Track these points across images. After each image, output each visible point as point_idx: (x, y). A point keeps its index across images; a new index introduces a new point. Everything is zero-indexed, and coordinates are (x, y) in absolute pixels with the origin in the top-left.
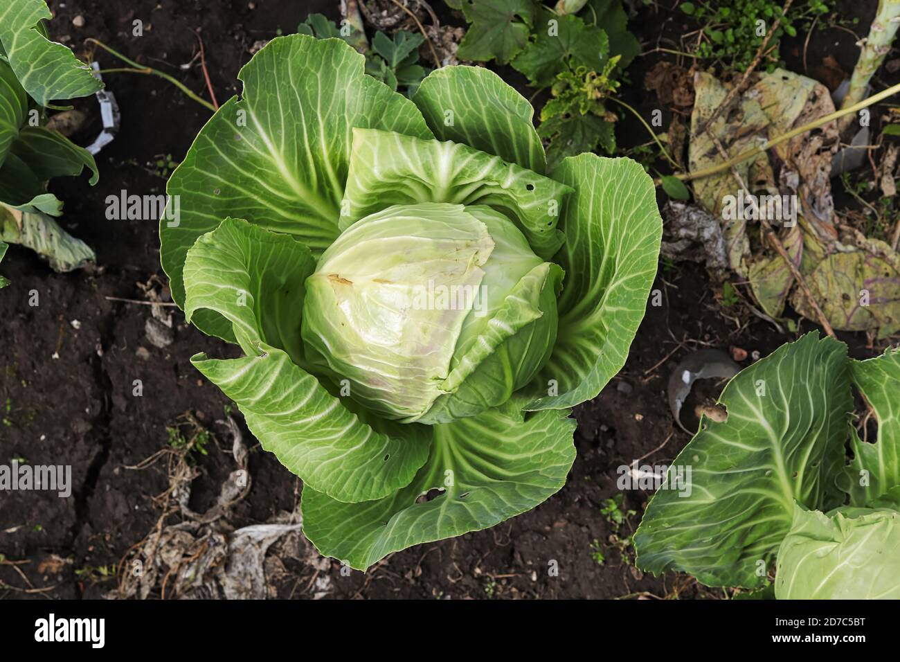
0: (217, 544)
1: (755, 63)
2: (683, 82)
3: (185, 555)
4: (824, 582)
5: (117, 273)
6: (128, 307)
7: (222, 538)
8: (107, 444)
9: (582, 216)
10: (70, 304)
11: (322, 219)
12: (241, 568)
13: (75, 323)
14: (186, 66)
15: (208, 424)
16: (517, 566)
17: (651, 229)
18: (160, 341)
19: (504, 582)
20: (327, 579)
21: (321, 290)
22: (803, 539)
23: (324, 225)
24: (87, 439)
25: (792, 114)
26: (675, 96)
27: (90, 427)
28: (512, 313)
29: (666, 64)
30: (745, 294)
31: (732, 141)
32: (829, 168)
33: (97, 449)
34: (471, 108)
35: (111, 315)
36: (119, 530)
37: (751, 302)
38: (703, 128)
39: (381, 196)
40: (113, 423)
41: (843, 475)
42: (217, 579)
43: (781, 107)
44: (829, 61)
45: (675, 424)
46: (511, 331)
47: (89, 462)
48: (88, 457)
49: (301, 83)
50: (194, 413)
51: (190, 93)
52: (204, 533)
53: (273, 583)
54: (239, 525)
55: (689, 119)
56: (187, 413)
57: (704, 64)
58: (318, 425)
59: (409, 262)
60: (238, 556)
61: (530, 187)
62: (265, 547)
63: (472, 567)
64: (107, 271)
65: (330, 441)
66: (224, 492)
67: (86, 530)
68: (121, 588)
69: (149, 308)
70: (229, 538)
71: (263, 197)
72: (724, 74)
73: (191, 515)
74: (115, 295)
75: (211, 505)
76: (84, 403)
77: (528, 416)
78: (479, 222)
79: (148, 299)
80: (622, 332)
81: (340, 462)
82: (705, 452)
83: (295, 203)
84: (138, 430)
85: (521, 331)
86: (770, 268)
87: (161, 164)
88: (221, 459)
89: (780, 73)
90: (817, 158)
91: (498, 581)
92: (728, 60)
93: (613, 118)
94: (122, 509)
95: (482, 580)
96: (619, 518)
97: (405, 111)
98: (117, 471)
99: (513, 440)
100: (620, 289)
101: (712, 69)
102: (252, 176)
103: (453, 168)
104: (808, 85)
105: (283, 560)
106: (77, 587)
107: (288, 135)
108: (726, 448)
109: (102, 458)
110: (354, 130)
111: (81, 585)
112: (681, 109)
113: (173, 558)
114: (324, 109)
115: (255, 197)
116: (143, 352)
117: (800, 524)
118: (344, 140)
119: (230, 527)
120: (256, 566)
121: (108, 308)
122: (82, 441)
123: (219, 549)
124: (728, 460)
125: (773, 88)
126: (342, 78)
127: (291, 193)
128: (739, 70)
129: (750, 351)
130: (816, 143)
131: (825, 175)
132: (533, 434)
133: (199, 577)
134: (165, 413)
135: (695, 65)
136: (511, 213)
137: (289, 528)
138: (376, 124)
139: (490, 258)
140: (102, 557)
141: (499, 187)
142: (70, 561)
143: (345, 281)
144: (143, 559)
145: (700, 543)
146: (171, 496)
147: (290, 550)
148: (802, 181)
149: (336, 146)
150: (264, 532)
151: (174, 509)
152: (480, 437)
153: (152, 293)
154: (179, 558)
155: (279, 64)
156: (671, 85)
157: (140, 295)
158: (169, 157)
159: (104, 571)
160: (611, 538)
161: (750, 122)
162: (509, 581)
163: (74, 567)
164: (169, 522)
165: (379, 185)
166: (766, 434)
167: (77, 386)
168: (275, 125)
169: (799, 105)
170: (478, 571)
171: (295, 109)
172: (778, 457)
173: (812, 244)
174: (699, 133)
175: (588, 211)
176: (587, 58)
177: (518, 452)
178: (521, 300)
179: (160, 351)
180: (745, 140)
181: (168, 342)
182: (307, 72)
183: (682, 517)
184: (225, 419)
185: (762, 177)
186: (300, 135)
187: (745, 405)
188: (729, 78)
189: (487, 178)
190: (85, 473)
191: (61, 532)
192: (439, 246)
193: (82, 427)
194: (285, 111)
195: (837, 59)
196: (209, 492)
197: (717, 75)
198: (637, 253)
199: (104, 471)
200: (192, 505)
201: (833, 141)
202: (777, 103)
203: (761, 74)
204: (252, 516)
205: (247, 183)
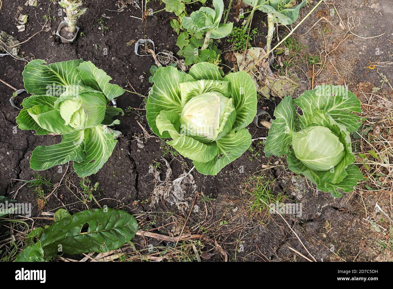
0: (169, 186)
1: (246, 48)
2: (233, 56)
3: (164, 191)
4: (306, 145)
5: (126, 136)
6: (132, 142)
7: (171, 184)
8: (137, 173)
9: (233, 87)
10: (119, 145)
11: (177, 106)
12: (176, 189)
13: (122, 149)
14: (126, 86)
15: (158, 161)
16: (234, 168)
17: (251, 84)
18: (142, 147)
19: (233, 172)
20: (195, 185)
21: (185, 120)
22: (298, 139)
23: (178, 107)
24: (133, 173)
25: (258, 56)
26: (232, 60)
27: (133, 171)
28: (229, 111)
29: (228, 54)
30: (261, 96)
31: (247, 65)
32: (269, 65)
33: (136, 175)
34: (202, 72)
35: (129, 145)
36: (147, 191)
37: (263, 97)
38: (241, 64)
39: (190, 96)
40: (137, 168)
41: (298, 124)
42: (172, 193)
43: (255, 55)
44: (260, 43)
45: (257, 127)
46: (230, 114)
47: (135, 178)
48: (134, 177)
49: (165, 78)
50: (154, 160)
51: (130, 92)
52: (166, 185)
53: (184, 190)
54: (173, 180)
55: (237, 63)
56: (153, 160)
57: (236, 51)
58: (196, 148)
59: (204, 107)
60: (175, 187)
61: (221, 84)
62: (180, 183)
63: (225, 172)
64: (124, 136)
65: (199, 150)
66: (167, 174)
67: (140, 193)
68: (152, 203)
69: (137, 141)
70: (172, 184)
71: (164, 105)
72: (241, 52)
73: (162, 182)
74: (128, 140)
75: (165, 178)
76: (130, 166)
77: (236, 132)
78: (214, 94)
79: (136, 139)
80: (254, 107)
81: (202, 154)
82: (274, 127)
83: (171, 104)
84: (144, 168)
85: (232, 113)
86: (264, 89)
87: (128, 109)
88: (164, 167)
89: (252, 48)
90: (266, 63)
91: (232, 172)
92: (240, 49)
93: (222, 68)
94: (146, 186)
95: (228, 173)
96: (253, 150)
97: (188, 77)
98: (142, 178)
99: (233, 138)
100: (249, 98)
101: (238, 52)
102: (161, 101)
103: (205, 85)
104: (258, 49)
105: (185, 184)
106: (142, 206)
107: (166, 90)
108: (278, 125)
109: (137, 176)
110: (180, 84)
111: (143, 205)
112: (234, 62)
113: (161, 192)
114: (171, 82)
115: (162, 105)
116: (138, 151)
117: (295, 137)
118: (177, 87)
119: (171, 181)
120: (179, 188)
121: (128, 144)
122: (132, 174)
123: (171, 187)
124: (278, 127)
125: (252, 52)
126: (173, 74)
127: (170, 102)
128: (243, 50)
129: (266, 107)
130: (264, 60)
131: (269, 66)
132: (238, 136)
133: (168, 194)
134: (148, 162)
135: (234, 52)
136: (217, 91)
137: (184, 177)
138: (183, 82)
139: (220, 101)
140: (145, 198)
141: (215, 86)
142: (139, 201)
143: (191, 116)
144: (154, 195)
145: (277, 147)
146: (156, 179)
147: (185, 182)
148: (264, 69)
149: (176, 89)
150: (179, 180)
151: (158, 182)
152: (225, 141)
153: (136, 137)
154: (163, 192)
155: (159, 75)
156: (231, 58)
157: (134, 139)
158: (130, 107)
159: (147, 200)
160: (252, 155)
161: (250, 60)
162: (234, 172)
163: (140, 202)
164: (157, 185)
165: (189, 94)
166: (284, 119)
167: (127, 163)
168: (163, 88)
169: (259, 53)
170: (226, 172)
171: (165, 84)
172: (287, 124)
173: (271, 81)
174: (240, 66)
175: (234, 85)
176: (212, 57)
177: (235, 140)
178: (229, 107)
179: (142, 149)
180: (250, 64)
181: (144, 146)
182: (165, 75)
183: (272, 143)
184: (162, 159)
185: (256, 71)
186: (168, 89)
187: (278, 115)
188: (242, 53)
189: (212, 85)
190: (135, 181)
191: (134, 195)
192: (209, 102)
193: (131, 171)
194: (164, 85)
195: (262, 42)
196: (164, 176)
197: (239, 52)
198: (250, 90)
199: (139, 179)
200: (161, 180)
201: (268, 59)
202: (254, 54)
203: (248, 50)
204: (175, 177)
205: (160, 103)
